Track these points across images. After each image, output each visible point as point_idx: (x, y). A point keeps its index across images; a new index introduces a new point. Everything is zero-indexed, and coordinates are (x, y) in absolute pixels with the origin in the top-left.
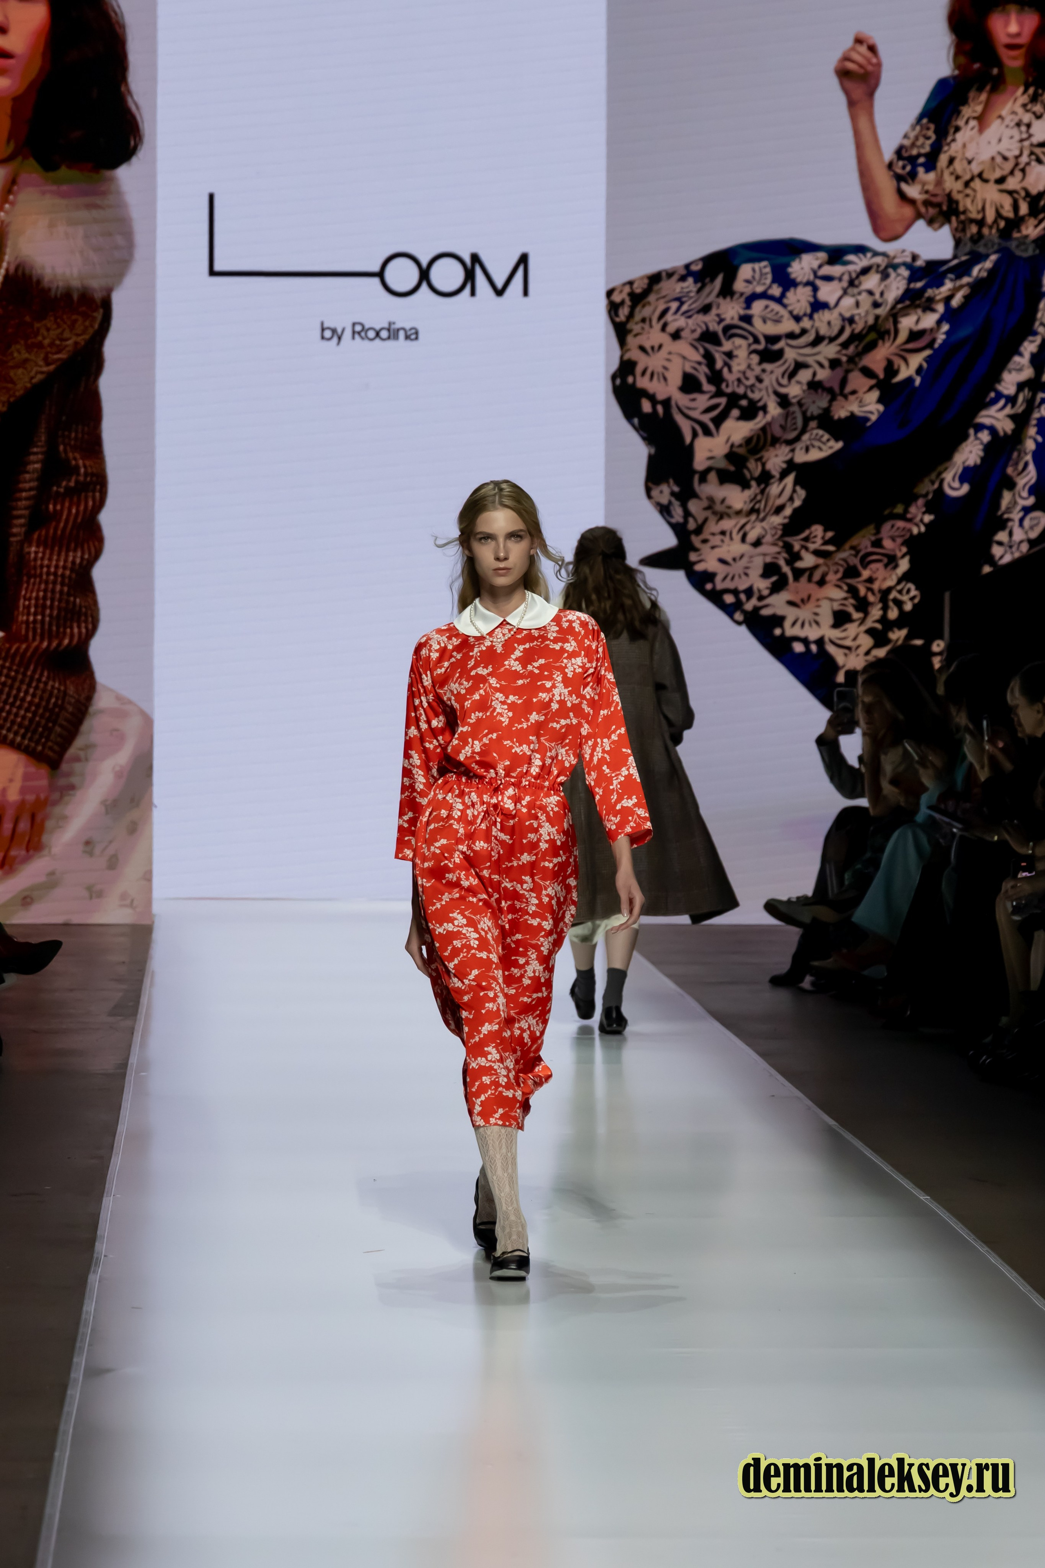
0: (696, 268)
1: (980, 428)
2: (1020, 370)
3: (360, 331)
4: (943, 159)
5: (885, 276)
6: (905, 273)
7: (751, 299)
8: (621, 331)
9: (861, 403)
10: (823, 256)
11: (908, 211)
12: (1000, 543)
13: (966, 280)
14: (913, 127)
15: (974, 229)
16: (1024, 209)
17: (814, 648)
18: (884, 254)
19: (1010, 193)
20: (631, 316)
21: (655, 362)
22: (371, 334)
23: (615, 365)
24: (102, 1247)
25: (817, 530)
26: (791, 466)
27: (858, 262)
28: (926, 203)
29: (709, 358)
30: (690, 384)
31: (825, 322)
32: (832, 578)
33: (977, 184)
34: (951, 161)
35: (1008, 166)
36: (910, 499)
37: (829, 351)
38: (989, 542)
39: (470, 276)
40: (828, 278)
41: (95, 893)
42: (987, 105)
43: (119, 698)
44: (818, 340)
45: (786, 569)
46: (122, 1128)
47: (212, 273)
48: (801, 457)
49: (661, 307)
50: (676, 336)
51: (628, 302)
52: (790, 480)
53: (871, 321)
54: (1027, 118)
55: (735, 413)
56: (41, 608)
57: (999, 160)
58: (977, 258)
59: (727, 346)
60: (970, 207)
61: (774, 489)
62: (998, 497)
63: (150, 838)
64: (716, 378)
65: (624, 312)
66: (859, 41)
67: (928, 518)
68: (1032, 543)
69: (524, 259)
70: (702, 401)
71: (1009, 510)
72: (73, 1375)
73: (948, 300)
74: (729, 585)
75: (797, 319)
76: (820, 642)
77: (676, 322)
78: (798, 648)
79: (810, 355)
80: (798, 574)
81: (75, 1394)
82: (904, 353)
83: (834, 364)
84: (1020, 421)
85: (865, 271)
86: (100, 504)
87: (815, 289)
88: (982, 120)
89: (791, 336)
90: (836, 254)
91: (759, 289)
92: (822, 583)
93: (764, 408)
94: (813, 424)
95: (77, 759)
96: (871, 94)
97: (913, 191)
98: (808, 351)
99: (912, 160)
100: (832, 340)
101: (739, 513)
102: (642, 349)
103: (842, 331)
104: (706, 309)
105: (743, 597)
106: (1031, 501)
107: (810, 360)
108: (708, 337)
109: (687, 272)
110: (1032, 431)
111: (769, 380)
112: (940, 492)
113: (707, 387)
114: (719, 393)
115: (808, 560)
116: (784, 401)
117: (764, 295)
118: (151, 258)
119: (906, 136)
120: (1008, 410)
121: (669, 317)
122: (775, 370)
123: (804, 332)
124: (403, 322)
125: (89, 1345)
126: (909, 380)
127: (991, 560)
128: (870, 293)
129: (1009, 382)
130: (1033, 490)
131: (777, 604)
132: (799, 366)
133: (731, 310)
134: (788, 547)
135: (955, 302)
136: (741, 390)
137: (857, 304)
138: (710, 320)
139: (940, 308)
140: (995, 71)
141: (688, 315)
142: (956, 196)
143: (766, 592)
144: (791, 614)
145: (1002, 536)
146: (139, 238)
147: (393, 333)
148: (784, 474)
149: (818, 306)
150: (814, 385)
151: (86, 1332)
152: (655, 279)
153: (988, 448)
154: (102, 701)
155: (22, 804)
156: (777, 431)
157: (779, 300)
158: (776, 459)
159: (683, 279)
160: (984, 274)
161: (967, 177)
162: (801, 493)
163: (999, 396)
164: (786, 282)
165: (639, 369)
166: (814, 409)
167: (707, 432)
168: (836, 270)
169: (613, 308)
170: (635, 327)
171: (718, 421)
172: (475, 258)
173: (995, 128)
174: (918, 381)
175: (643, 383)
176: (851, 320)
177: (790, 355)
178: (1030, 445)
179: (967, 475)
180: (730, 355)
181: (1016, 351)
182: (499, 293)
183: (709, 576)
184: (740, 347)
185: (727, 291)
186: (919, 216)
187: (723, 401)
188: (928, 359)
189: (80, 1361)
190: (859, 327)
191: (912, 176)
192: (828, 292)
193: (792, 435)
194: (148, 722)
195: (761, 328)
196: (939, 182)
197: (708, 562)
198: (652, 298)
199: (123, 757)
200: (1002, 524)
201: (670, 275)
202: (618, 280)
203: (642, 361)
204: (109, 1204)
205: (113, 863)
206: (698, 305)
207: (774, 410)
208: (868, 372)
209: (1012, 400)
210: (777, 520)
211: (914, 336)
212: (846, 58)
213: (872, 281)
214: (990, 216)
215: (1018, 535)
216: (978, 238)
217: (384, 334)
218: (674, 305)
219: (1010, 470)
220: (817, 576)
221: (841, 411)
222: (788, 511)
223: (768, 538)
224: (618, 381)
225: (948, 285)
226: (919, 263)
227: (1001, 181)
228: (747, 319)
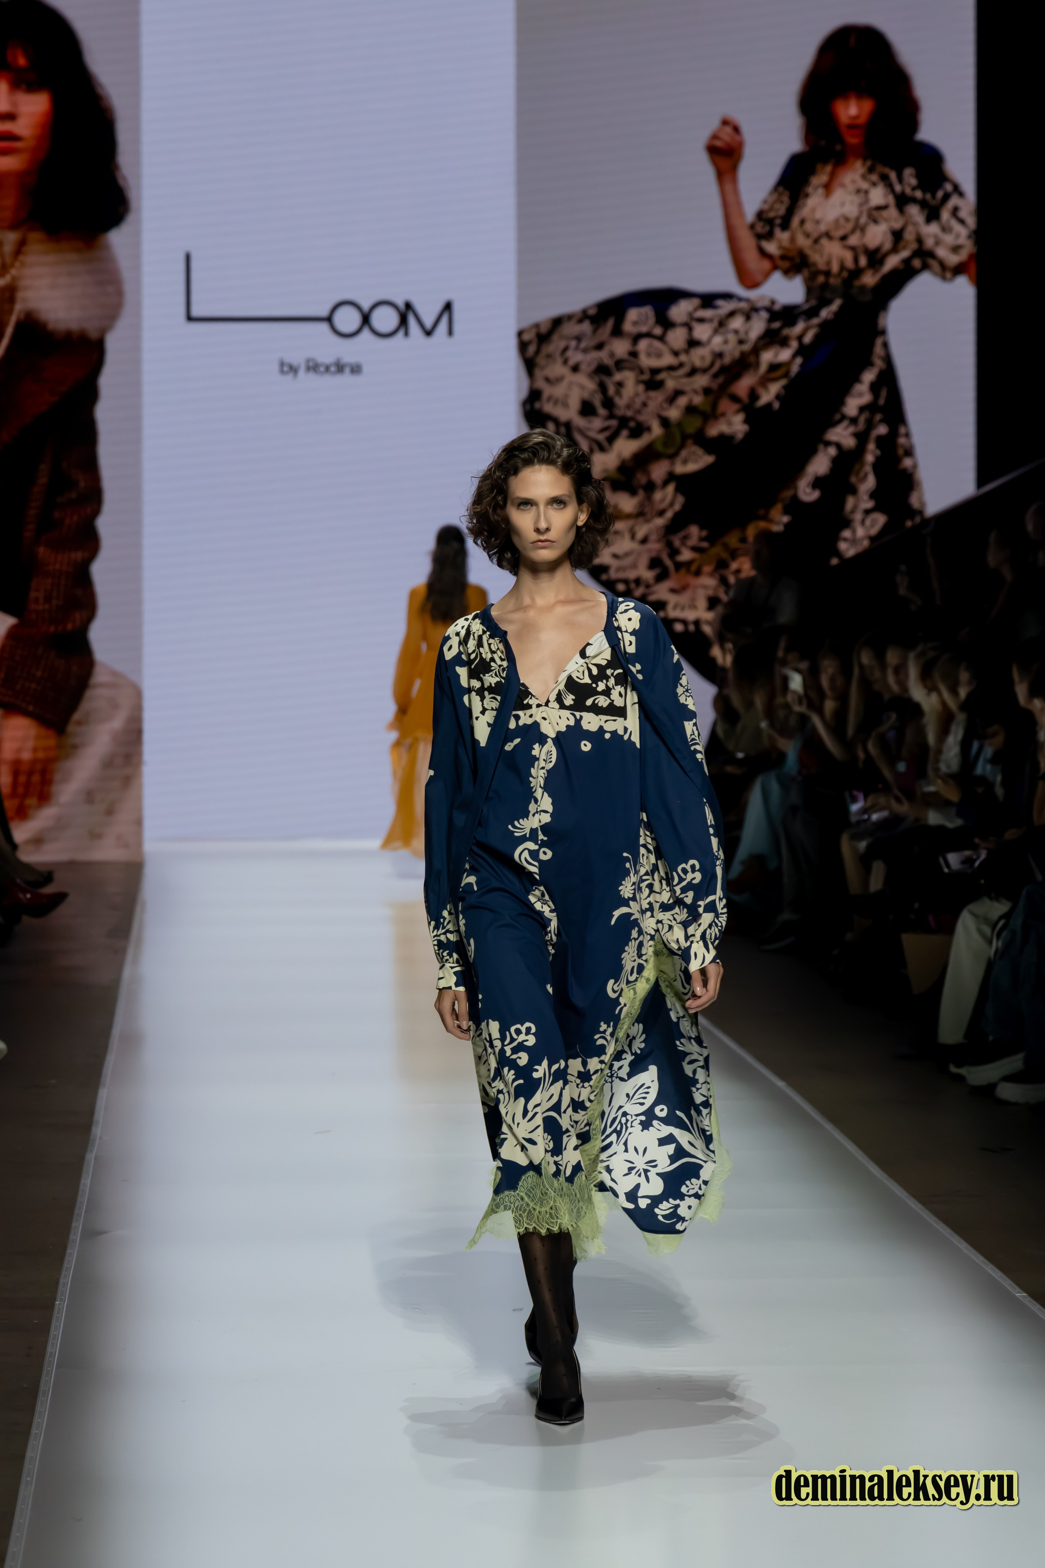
0: (592, 312)
1: (828, 444)
2: (860, 395)
3: (313, 367)
4: (795, 222)
5: (748, 317)
6: (764, 315)
7: (637, 338)
8: (530, 365)
9: (730, 424)
10: (696, 302)
11: (766, 265)
12: (845, 540)
13: (815, 321)
14: (771, 193)
15: (821, 279)
16: (863, 261)
17: (692, 628)
18: (747, 300)
19: (853, 249)
20: (538, 352)
21: (558, 391)
22: (322, 369)
23: (524, 393)
24: (97, 1131)
25: (694, 531)
26: (671, 477)
27: (726, 307)
28: (783, 257)
29: (603, 387)
30: (587, 409)
31: (699, 356)
32: (707, 569)
33: (824, 241)
34: (802, 222)
35: (849, 226)
36: (770, 504)
37: (702, 381)
38: (836, 538)
39: (403, 321)
40: (701, 320)
41: (95, 836)
42: (832, 176)
43: (114, 673)
44: (693, 372)
45: (668, 562)
46: (116, 1032)
47: (190, 318)
48: (680, 469)
49: (563, 344)
50: (575, 369)
51: (535, 340)
52: (671, 488)
53: (737, 354)
54: (864, 185)
55: (625, 433)
56: (48, 599)
57: (842, 221)
58: (825, 302)
59: (618, 377)
60: (818, 259)
61: (658, 496)
62: (843, 502)
63: (140, 788)
64: (608, 403)
65: (532, 349)
66: (725, 122)
67: (786, 519)
68: (872, 539)
69: (448, 307)
70: (597, 423)
71: (853, 511)
72: (71, 1237)
73: (800, 338)
74: (621, 575)
75: (676, 354)
76: (697, 623)
77: (575, 357)
78: (679, 627)
79: (686, 384)
80: (679, 566)
81: (73, 1254)
82: (765, 381)
83: (707, 391)
84: (862, 438)
85: (732, 314)
86: (96, 511)
87: (690, 329)
88: (828, 188)
89: (671, 368)
90: (708, 300)
91: (644, 329)
92: (698, 573)
93: (649, 429)
94: (690, 442)
95: (79, 723)
96: (734, 168)
97: (771, 247)
98: (685, 380)
99: (770, 222)
100: (705, 371)
101: (628, 516)
102: (547, 380)
103: (712, 364)
104: (600, 347)
105: (633, 585)
106: (870, 505)
107: (687, 388)
108: (602, 370)
109: (584, 316)
110: (871, 446)
111: (653, 406)
112: (795, 498)
113: (602, 411)
114: (611, 416)
115: (686, 555)
116: (665, 422)
117: (648, 335)
118: (138, 304)
119: (765, 202)
120: (852, 429)
121: (570, 353)
122: (657, 398)
123: (681, 365)
124: (348, 359)
125: (85, 1212)
126: (769, 405)
127: (838, 554)
128: (736, 332)
129: (852, 406)
130: (873, 495)
131: (661, 592)
132: (678, 393)
133: (620, 348)
134: (669, 545)
135: (808, 339)
136: (629, 413)
137: (726, 342)
138: (603, 356)
139: (794, 344)
140: (838, 147)
141: (585, 351)
142: (808, 251)
143: (651, 581)
144: (672, 599)
145: (847, 534)
146: (128, 287)
147: (340, 368)
148: (666, 483)
149: (693, 343)
150: (690, 410)
151: (83, 1200)
152: (557, 322)
153: (835, 461)
154: (99, 676)
155: (34, 761)
156: (659, 447)
157: (661, 338)
158: (658, 471)
159: (580, 321)
160: (831, 316)
161: (815, 235)
162: (680, 500)
163: (844, 417)
164: (666, 324)
165: (545, 395)
166: (691, 429)
167: (602, 449)
168: (707, 313)
169: (523, 346)
170: (541, 360)
171: (611, 439)
172: (408, 306)
173: (838, 195)
174: (776, 405)
175: (548, 408)
176: (720, 355)
177: (671, 384)
178: (870, 458)
179: (818, 483)
180: (620, 385)
181: (857, 379)
182: (429, 333)
183: (604, 569)
184: (628, 377)
185: (617, 332)
186: (775, 268)
187: (614, 423)
188: (785, 387)
189: (78, 1226)
190: (727, 360)
191: (769, 236)
192: (702, 332)
193: (671, 451)
194: (138, 694)
195: (646, 361)
196: (793, 240)
197: (604, 557)
198: (555, 337)
199: (117, 723)
200: (847, 523)
201: (570, 317)
202: (527, 322)
203: (548, 391)
204: (103, 1094)
205: (110, 812)
206: (594, 342)
207: (657, 430)
208: (735, 399)
209: (854, 421)
210: (660, 522)
211: (774, 367)
212: (715, 137)
213: (737, 323)
214: (835, 268)
215: (860, 532)
216: (825, 286)
217: (333, 369)
218: (573, 343)
219: (853, 479)
220: (694, 568)
221: (713, 431)
222: (669, 514)
223: (653, 537)
224: (528, 407)
225: (800, 327)
226: (777, 307)
227: (844, 238)
228: (634, 354)
